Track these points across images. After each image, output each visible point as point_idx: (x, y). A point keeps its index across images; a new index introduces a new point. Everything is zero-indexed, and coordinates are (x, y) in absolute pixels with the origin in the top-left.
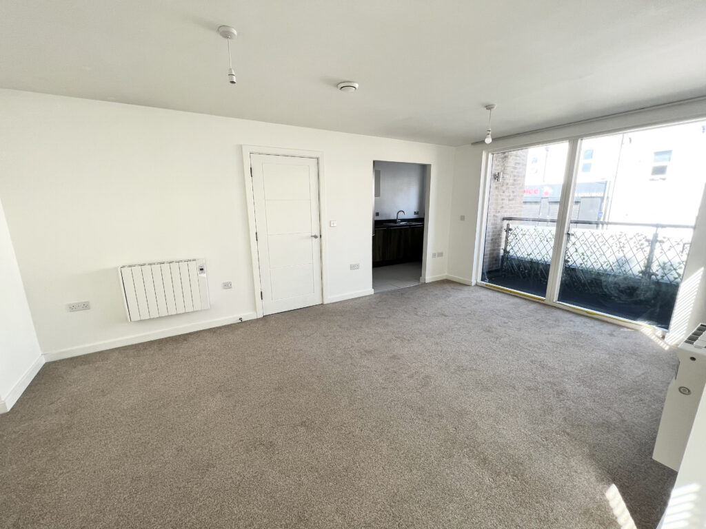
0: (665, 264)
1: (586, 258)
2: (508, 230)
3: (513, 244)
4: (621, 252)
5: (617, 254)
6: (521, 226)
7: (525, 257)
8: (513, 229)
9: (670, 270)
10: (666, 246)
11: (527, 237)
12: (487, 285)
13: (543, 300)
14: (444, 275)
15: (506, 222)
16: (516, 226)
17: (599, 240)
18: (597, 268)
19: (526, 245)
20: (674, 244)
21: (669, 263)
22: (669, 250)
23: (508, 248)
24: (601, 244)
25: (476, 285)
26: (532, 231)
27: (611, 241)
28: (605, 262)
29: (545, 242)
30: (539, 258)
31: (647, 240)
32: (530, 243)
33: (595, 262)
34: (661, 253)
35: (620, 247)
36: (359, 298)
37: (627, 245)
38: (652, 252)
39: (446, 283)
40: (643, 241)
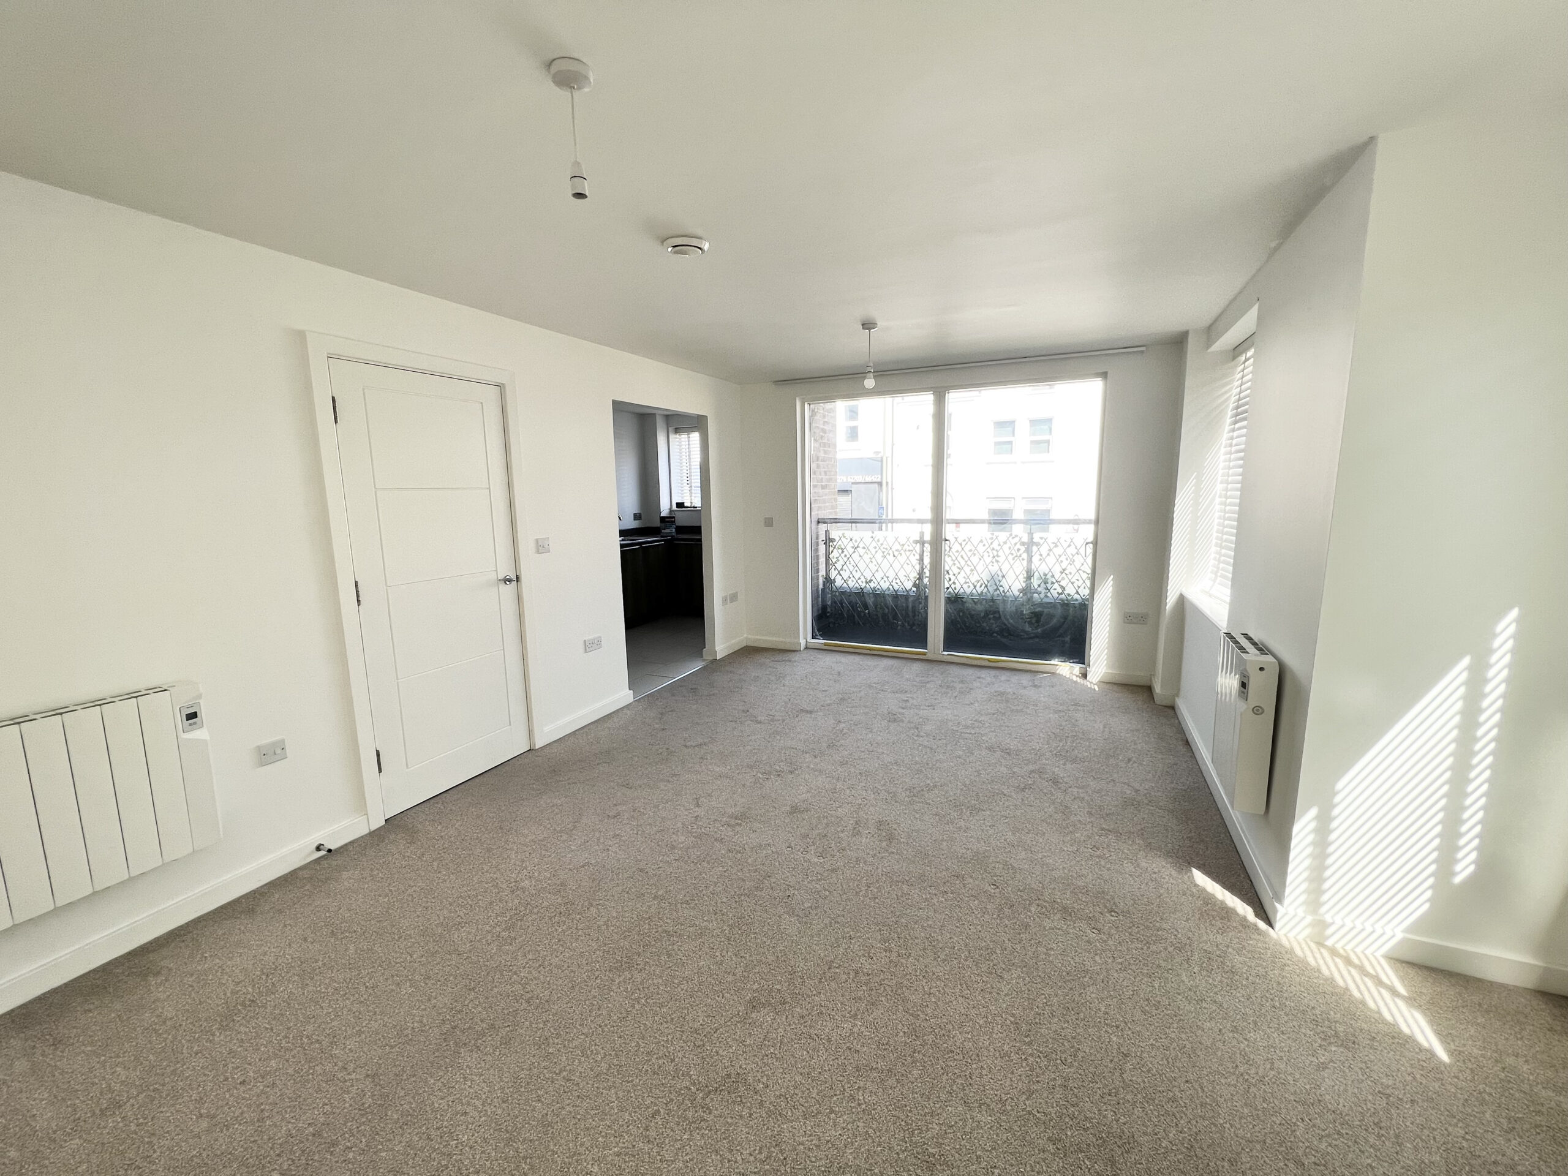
0: (1046, 575)
1: (953, 578)
2: (828, 541)
3: (839, 566)
4: (995, 564)
5: (990, 567)
6: (848, 534)
7: (863, 585)
8: (837, 539)
9: (1053, 583)
10: (1044, 550)
11: (861, 551)
12: (825, 644)
13: (924, 654)
14: (743, 638)
15: (823, 527)
16: (840, 533)
17: (967, 548)
18: (968, 591)
19: (862, 566)
20: (1052, 546)
21: (1050, 574)
22: (1048, 555)
23: (833, 574)
24: (969, 554)
25: (806, 648)
26: (867, 540)
27: (981, 549)
28: (978, 581)
29: (891, 558)
30: (885, 586)
31: (1023, 544)
32: (868, 561)
33: (966, 583)
34: (1041, 559)
35: (994, 557)
36: (609, 716)
37: (1001, 553)
38: (1030, 561)
39: (748, 652)
40: (1018, 546)
